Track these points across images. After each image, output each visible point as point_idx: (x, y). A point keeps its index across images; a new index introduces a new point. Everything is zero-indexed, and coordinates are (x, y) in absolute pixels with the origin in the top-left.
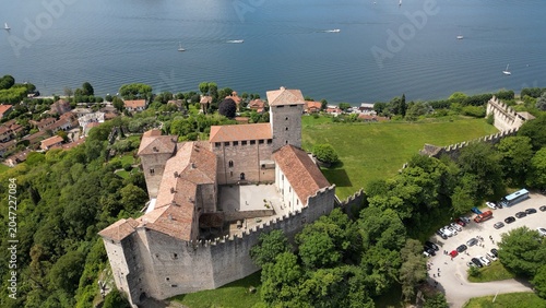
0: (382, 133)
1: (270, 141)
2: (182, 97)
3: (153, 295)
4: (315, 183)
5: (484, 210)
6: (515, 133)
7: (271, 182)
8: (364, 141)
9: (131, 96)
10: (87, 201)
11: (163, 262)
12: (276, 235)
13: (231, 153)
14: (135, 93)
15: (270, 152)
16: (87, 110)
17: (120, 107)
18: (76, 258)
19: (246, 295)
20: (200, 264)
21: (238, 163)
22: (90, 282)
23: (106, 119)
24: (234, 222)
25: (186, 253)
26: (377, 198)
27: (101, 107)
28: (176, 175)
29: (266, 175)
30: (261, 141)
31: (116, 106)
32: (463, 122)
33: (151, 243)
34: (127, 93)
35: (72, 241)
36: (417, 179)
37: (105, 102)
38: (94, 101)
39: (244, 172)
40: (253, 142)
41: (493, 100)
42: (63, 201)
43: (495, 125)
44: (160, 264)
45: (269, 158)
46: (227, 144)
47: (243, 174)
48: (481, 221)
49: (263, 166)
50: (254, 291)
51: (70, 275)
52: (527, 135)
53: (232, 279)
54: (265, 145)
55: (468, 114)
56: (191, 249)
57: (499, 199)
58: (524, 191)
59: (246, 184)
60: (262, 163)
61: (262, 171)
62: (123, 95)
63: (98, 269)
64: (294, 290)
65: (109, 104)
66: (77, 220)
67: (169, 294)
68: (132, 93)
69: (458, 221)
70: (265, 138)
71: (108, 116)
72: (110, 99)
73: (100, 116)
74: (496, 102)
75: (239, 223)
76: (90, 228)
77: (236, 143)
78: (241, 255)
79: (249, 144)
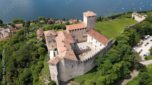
0: (107, 24)
1: (86, 28)
2: (34, 22)
3: (63, 80)
4: (106, 39)
5: (141, 42)
6: (144, 21)
7: (86, 41)
8: (104, 27)
9: (17, 23)
10: (26, 55)
11: (68, 69)
12: (102, 55)
13: (74, 33)
14: (18, 22)
15: (85, 32)
16: (3, 28)
17: (14, 27)
18: (27, 74)
19: (93, 75)
20: (80, 68)
21: (76, 36)
22: (37, 80)
23: (10, 31)
24: (80, 54)
25: (76, 65)
26: (120, 41)
27: (7, 27)
28: (63, 41)
29: (84, 39)
30: (83, 29)
31: (12, 26)
32: (127, 20)
33: (65, 63)
34: (15, 22)
35: (20, 69)
36: (128, 35)
37: (8, 25)
38: (4, 25)
39: (78, 39)
40: (81, 29)
41: (134, 13)
42: (15, 56)
43: (135, 19)
44: (67, 70)
45: (85, 34)
46: (73, 30)
47: (77, 40)
48: (141, 45)
49: (83, 36)
50: (95, 74)
51: (26, 80)
52: (148, 20)
53: (88, 71)
54: (84, 30)
55: (127, 17)
56: (78, 63)
57: (143, 38)
58: (148, 36)
59: (78, 43)
60: (83, 35)
61: (83, 38)
62: (14, 23)
63: (38, 76)
64: (112, 71)
65: (9, 26)
66: (23, 62)
67: (69, 79)
68: (17, 22)
69: (136, 46)
70: (84, 27)
71: (11, 29)
72: (9, 24)
73: (8, 30)
74: (135, 13)
75: (81, 54)
76: (27, 64)
77: (76, 30)
78: (91, 63)
79: (80, 30)
